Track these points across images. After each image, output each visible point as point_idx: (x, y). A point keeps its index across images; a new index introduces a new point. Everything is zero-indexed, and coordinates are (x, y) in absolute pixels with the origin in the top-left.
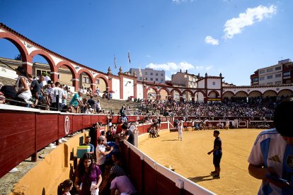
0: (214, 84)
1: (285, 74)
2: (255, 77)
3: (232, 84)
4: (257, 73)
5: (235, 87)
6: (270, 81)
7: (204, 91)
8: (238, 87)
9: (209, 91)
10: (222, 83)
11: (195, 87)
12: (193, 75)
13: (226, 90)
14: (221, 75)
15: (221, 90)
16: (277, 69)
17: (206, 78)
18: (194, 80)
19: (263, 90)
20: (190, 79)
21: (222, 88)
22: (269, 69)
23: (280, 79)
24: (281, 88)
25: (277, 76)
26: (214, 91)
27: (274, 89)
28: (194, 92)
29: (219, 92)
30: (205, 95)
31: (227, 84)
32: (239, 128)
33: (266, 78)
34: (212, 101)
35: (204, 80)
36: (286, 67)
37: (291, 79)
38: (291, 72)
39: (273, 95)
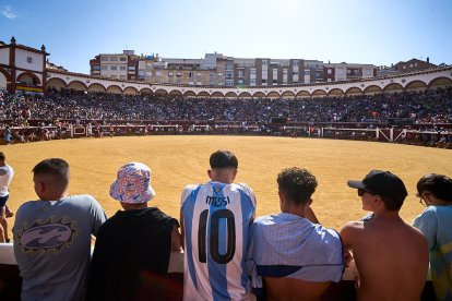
0: (29, 60)
1: (131, 68)
2: (96, 62)
3: (61, 68)
4: (98, 58)
5: (66, 73)
6: (114, 73)
7: (8, 70)
9: (18, 73)
10: (45, 62)
13: (53, 76)
14: (43, 48)
15: (44, 73)
16: (122, 59)
17: (14, 46)
19: (106, 84)
21: (46, 70)
22: (113, 57)
23: (125, 73)
24: (127, 85)
25: (122, 68)
26: (29, 73)
27: (119, 84)
29: (40, 77)
30: (10, 78)
31: (52, 65)
32: (75, 137)
33: (109, 68)
34: (23, 91)
35: (8, 50)
36: (131, 60)
37: (136, 75)
38: (137, 67)
39: (118, 92)
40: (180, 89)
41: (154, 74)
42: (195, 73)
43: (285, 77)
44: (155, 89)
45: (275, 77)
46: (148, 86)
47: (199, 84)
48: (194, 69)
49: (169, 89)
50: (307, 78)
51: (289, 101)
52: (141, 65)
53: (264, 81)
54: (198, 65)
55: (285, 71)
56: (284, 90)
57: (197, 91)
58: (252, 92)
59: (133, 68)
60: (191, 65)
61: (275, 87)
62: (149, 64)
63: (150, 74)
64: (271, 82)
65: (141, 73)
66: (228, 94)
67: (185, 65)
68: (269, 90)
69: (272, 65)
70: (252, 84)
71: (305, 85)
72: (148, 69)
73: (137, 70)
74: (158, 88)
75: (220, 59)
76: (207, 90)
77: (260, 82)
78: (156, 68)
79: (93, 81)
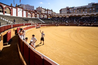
0: (50, 12)
2: (61, 11)
4: (61, 9)
6: (64, 12)
7: (47, 14)
8: (56, 14)
9: (48, 15)
12: (43, 9)
15: (52, 14)
16: (66, 9)
17: (48, 10)
19: (62, 15)
22: (64, 9)
23: (66, 12)
24: (67, 15)
25: (66, 11)
26: (50, 14)
28: (44, 14)
29: (51, 15)
30: (47, 16)
31: (53, 12)
32: (57, 26)
37: (69, 12)
38: (69, 10)
39: (65, 16)
40: (80, 14)
42: (85, 9)
49: (77, 15)
52: (70, 10)
54: (86, 7)
57: (85, 14)
59: (68, 11)
62: (72, 9)
63: (72, 11)
65: (70, 12)
67: (82, 8)
73: (69, 11)
74: (74, 15)
76: (89, 14)
78: (74, 10)
79: (60, 15)
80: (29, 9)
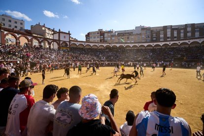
0: (65, 37)
2: (88, 36)
3: (75, 39)
4: (89, 34)
5: (77, 41)
7: (58, 41)
8: (79, 42)
9: (61, 42)
10: (70, 37)
11: (51, 38)
12: (49, 29)
13: (72, 42)
14: (69, 32)
16: (98, 33)
17: (60, 32)
18: (50, 32)
19: (92, 45)
20: (47, 31)
21: (70, 41)
22: (94, 33)
23: (99, 39)
24: (100, 44)
25: (98, 37)
26: (65, 42)
27: (97, 44)
29: (68, 43)
30: (59, 44)
31: (72, 38)
33: (93, 38)
34: (63, 49)
35: (58, 34)
36: (101, 33)
37: (104, 40)
38: (104, 36)
39: (96, 48)
40: (123, 45)
41: (111, 39)
42: (130, 36)
43: (182, 35)
44: (111, 45)
45: (175, 35)
46: (109, 44)
47: (133, 42)
48: (130, 35)
49: (118, 45)
50: (197, 34)
51: (185, 48)
52: (106, 35)
53: (168, 38)
54: (132, 33)
55: (182, 31)
56: (181, 42)
57: (131, 45)
58: (161, 44)
59: (102, 37)
60: (128, 33)
61: (175, 40)
62: (109, 34)
63: (109, 39)
64: (172, 38)
65: (106, 39)
66: (148, 46)
67: (126, 33)
68: (172, 43)
69: (173, 29)
70: (161, 40)
71: (196, 38)
72: (108, 37)
73: (104, 38)
74: (113, 45)
75: (143, 29)
76: (137, 45)
77: (166, 39)
78: (112, 36)
79: (87, 44)
80: (10, 26)
